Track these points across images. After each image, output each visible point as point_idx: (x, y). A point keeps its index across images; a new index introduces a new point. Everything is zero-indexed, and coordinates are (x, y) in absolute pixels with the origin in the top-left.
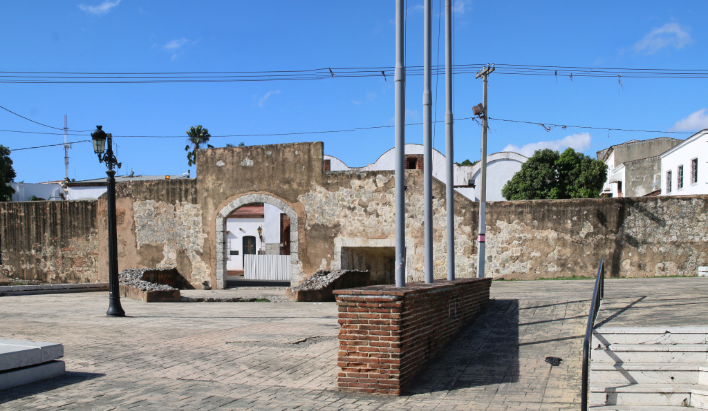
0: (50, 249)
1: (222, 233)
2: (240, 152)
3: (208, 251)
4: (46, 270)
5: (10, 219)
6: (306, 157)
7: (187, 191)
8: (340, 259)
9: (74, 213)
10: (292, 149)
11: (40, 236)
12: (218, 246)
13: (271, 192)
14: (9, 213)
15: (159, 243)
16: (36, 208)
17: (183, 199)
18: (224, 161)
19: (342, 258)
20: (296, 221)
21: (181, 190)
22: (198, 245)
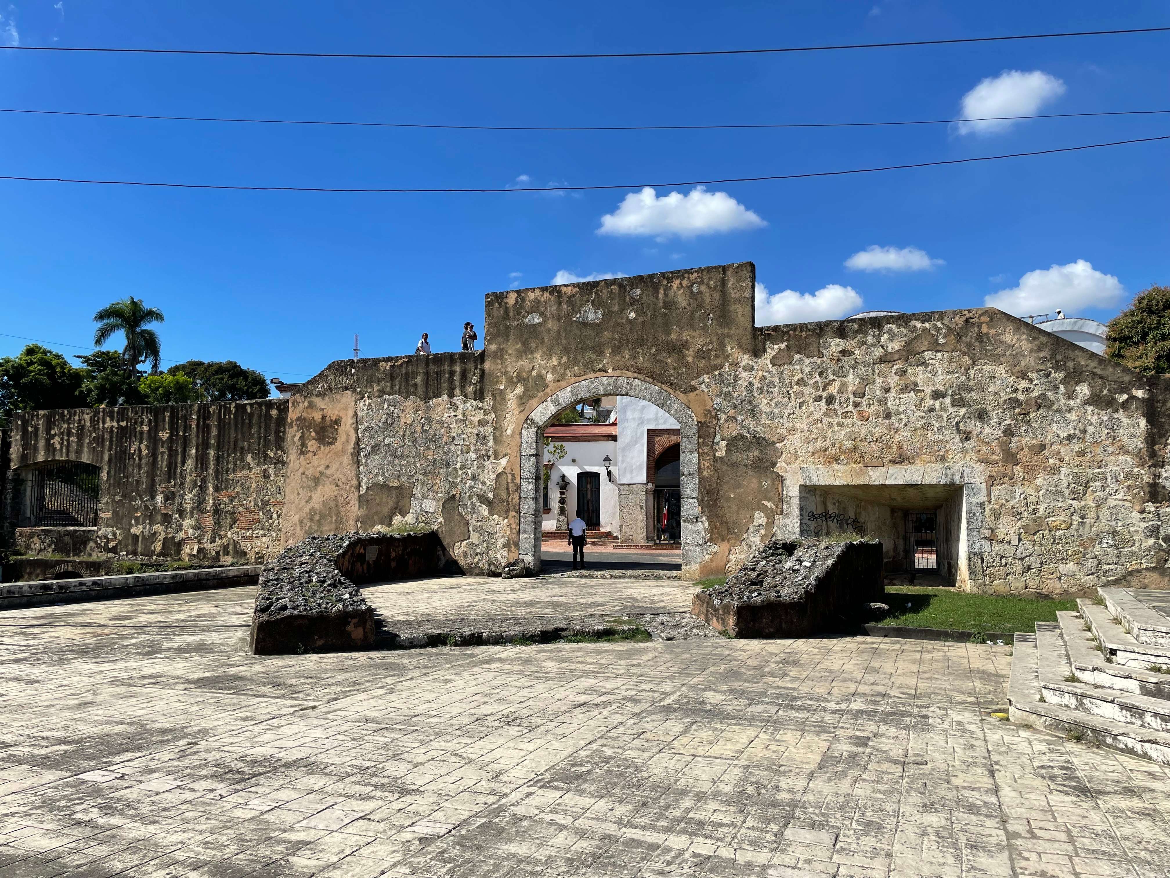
0: (191, 496)
1: (533, 459)
2: (574, 295)
3: (504, 497)
4: (181, 535)
5: (120, 440)
6: (717, 296)
7: (464, 375)
8: (797, 512)
9: (243, 423)
10: (685, 283)
11: (176, 469)
12: (524, 484)
13: (639, 371)
14: (120, 428)
15: (404, 479)
16: (171, 417)
17: (457, 392)
18: (542, 314)
19: (801, 509)
20: (695, 430)
21: (452, 374)
22: (483, 483)
